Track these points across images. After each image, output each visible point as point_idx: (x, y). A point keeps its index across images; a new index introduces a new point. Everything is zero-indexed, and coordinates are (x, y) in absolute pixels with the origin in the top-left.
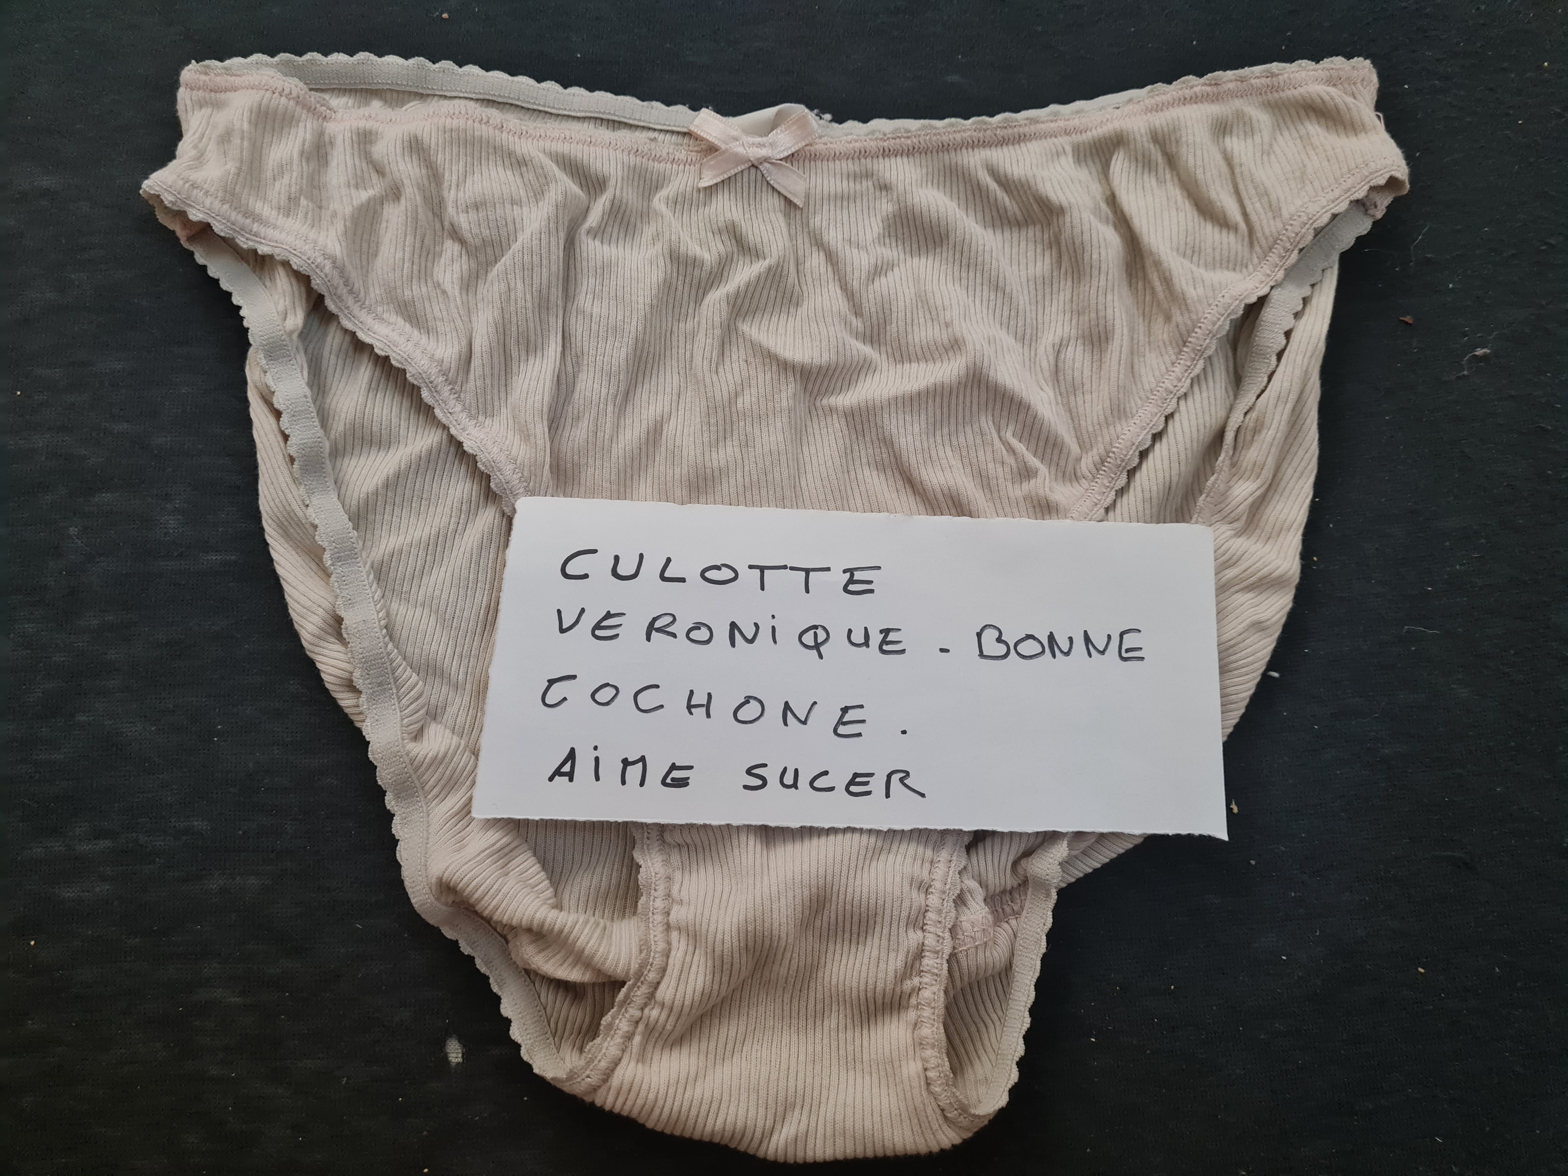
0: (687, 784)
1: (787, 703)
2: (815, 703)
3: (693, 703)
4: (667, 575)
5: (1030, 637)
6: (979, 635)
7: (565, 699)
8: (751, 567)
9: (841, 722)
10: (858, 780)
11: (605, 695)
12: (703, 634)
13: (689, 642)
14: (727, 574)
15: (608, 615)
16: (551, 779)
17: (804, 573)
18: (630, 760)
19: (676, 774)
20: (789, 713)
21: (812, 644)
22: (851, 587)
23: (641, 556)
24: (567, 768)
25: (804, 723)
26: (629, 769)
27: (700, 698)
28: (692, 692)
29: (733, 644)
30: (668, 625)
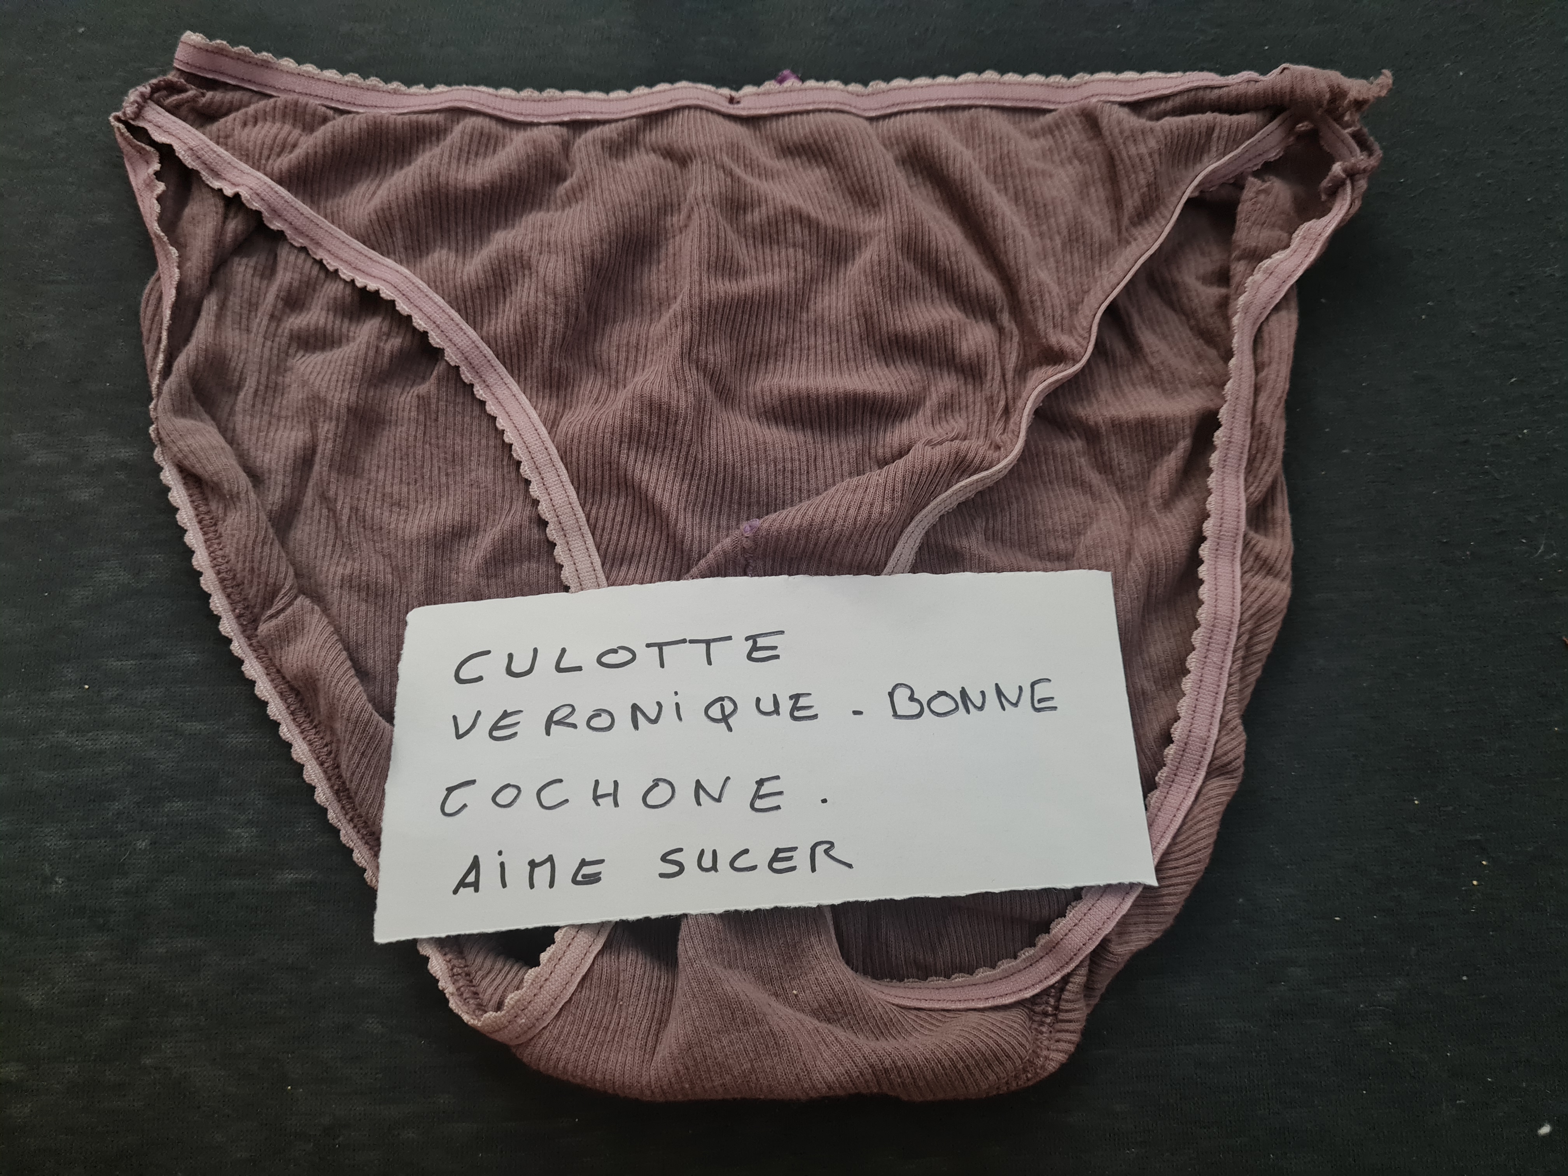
0: (599, 879)
1: (698, 782)
2: (728, 778)
3: (599, 793)
4: (562, 666)
5: (942, 693)
6: (891, 695)
7: (465, 806)
8: (648, 646)
9: (757, 796)
10: (781, 855)
11: (506, 797)
12: (604, 721)
13: (590, 731)
14: (624, 656)
15: (505, 715)
16: (455, 892)
17: (704, 645)
18: (537, 861)
19: (586, 870)
20: (701, 792)
21: (720, 716)
22: (755, 655)
23: (535, 651)
24: (471, 878)
25: (719, 800)
26: (537, 870)
27: (606, 788)
28: (597, 782)
29: (636, 727)
30: (567, 716)
